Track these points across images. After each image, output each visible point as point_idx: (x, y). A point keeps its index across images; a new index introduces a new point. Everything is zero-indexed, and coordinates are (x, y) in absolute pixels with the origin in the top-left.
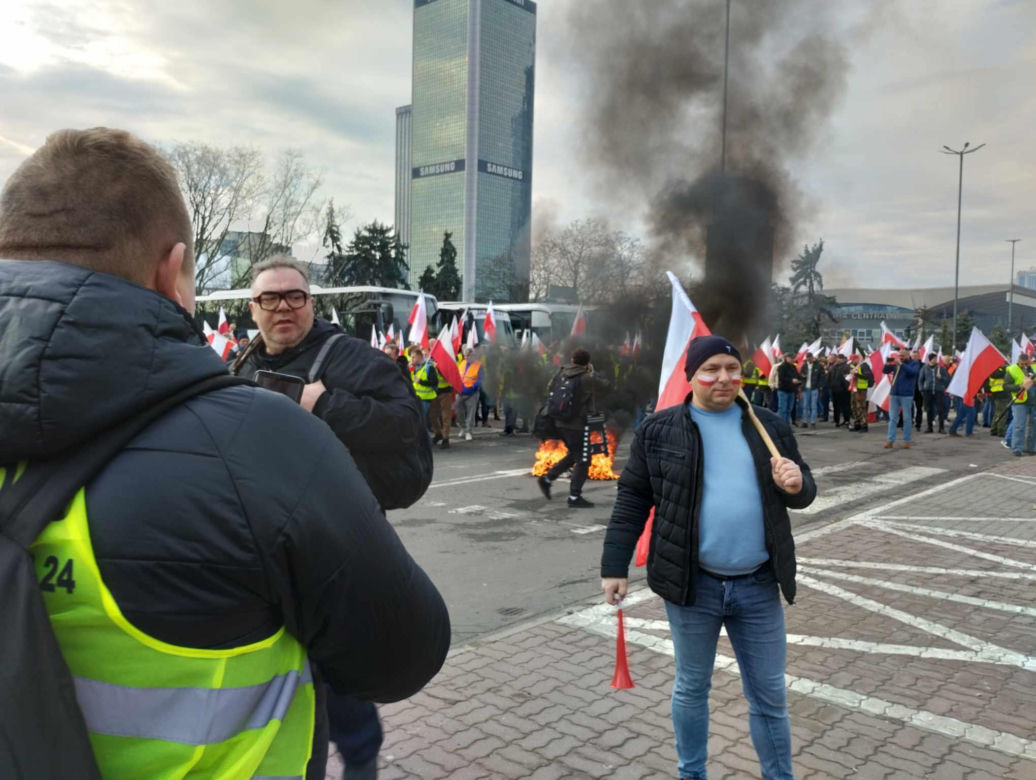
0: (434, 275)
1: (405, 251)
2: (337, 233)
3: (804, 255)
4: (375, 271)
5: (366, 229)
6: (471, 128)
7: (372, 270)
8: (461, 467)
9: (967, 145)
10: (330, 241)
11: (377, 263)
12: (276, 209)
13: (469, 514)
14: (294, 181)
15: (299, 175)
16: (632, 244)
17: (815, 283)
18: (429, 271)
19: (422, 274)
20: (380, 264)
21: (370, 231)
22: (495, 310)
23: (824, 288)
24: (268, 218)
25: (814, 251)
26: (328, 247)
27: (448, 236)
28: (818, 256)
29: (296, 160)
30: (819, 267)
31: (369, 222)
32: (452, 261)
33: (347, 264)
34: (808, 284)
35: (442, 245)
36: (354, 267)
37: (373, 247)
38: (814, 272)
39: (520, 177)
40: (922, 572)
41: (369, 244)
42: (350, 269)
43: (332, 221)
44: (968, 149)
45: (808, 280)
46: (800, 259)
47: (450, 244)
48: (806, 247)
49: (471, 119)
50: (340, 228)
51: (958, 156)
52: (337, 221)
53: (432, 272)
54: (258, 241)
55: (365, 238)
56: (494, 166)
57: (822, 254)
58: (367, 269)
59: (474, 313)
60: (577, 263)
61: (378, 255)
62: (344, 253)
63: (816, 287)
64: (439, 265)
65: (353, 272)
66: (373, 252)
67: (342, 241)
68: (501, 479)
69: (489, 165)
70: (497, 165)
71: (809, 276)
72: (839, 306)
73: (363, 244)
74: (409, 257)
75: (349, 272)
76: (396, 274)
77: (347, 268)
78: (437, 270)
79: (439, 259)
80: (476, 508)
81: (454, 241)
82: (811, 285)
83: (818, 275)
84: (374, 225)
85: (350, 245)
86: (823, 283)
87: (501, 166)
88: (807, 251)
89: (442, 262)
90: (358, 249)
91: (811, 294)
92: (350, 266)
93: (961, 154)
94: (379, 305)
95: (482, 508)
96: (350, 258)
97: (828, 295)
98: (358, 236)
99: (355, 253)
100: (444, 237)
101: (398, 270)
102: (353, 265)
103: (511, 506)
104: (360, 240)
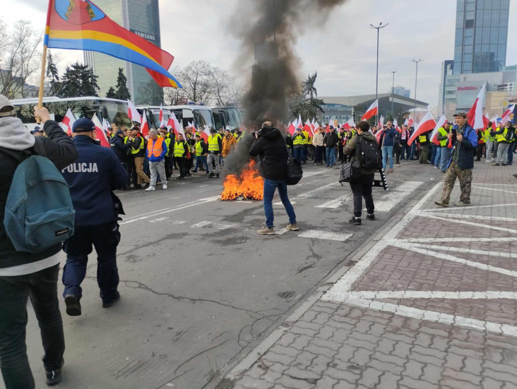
0: (114, 92)
1: (96, 79)
2: (55, 68)
3: (308, 79)
4: (80, 90)
5: (72, 66)
6: (124, 11)
7: (78, 90)
8: (176, 198)
9: (381, 24)
10: (51, 74)
11: (81, 86)
12: (17, 55)
13: (205, 227)
14: (26, 38)
15: (28, 34)
16: (223, 74)
17: (314, 93)
18: (112, 90)
19: (108, 91)
20: (83, 86)
21: (74, 67)
22: (163, 109)
23: (318, 96)
24: (12, 60)
25: (313, 77)
26: (50, 76)
27: (121, 70)
28: (315, 79)
29: (26, 26)
30: (315, 85)
31: (74, 63)
32: (124, 84)
33: (63, 86)
34: (310, 94)
35: (118, 76)
36: (67, 88)
37: (77, 77)
38: (313, 87)
39: (154, 39)
40: (479, 241)
41: (75, 75)
42: (65, 89)
43: (51, 61)
44: (381, 26)
45: (310, 92)
46: (306, 81)
47: (122, 74)
48: (309, 75)
49: (124, 6)
50: (56, 66)
51: (377, 29)
52: (54, 62)
53: (114, 90)
54: (7, 74)
55: (72, 71)
56: (139, 33)
57: (317, 78)
58: (76, 89)
59: (152, 110)
60: (195, 84)
61: (81, 81)
62: (61, 81)
63: (314, 96)
64: (117, 87)
65: (67, 91)
66: (78, 79)
67: (58, 73)
68: (205, 203)
69: (136, 32)
70: (140, 32)
71: (310, 90)
72: (324, 104)
73: (71, 75)
74: (99, 82)
75: (64, 91)
76: (93, 91)
77: (63, 88)
78: (117, 89)
79: (117, 83)
80: (206, 223)
81: (125, 73)
82: (312, 94)
83: (315, 89)
84: (77, 64)
85: (64, 75)
86: (317, 93)
87: (142, 33)
88: (309, 77)
89: (119, 85)
90: (68, 78)
91: (312, 99)
92: (65, 87)
93: (378, 28)
94: (98, 107)
95: (209, 223)
96: (64, 83)
97: (320, 99)
98: (68, 71)
99: (67, 80)
100: (118, 71)
101: (93, 89)
102: (67, 87)
103: (224, 220)
104: (69, 73)
